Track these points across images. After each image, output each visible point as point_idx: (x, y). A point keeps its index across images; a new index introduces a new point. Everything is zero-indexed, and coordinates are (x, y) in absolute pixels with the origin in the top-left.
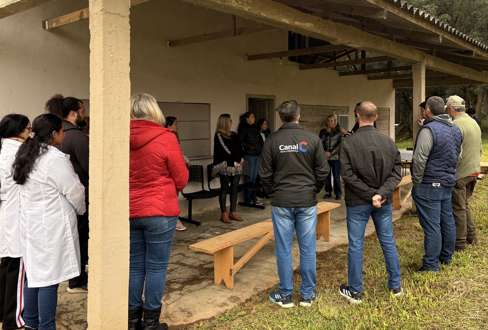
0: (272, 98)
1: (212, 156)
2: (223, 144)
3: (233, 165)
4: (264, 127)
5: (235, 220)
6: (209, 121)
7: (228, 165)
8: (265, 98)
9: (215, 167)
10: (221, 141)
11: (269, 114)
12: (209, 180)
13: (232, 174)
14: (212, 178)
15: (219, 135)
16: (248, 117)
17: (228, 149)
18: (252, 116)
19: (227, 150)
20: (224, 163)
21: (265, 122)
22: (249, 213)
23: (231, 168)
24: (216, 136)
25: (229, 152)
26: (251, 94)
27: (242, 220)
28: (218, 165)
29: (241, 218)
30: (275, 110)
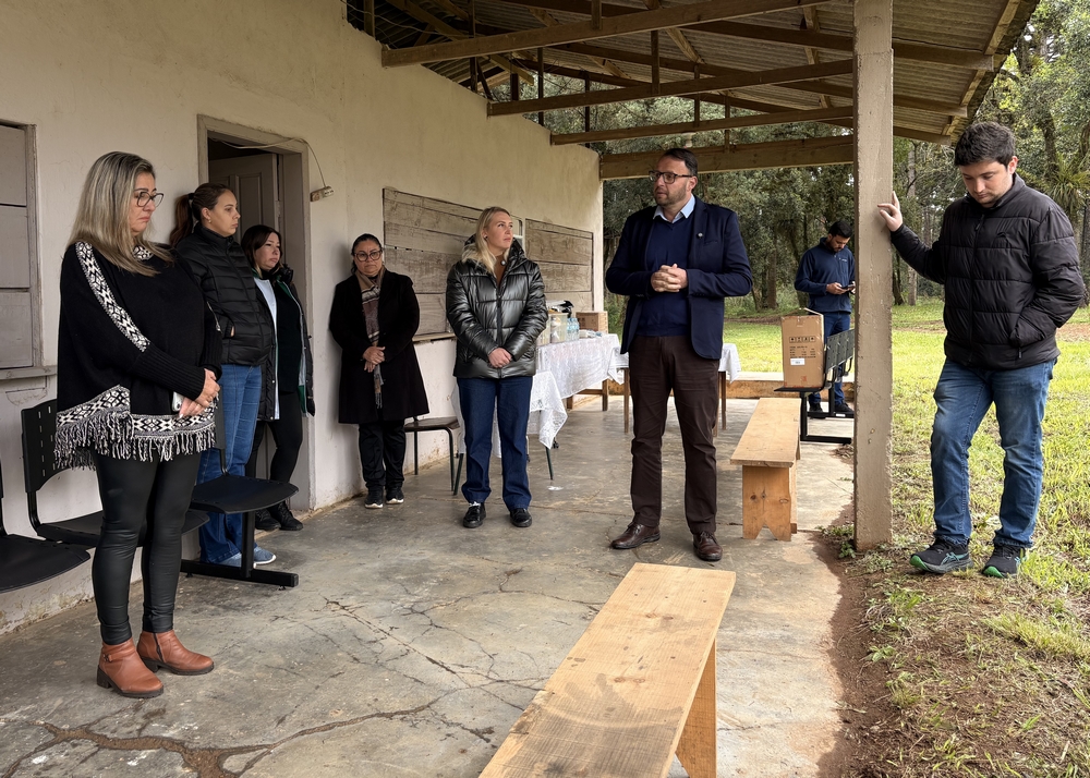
0: (298, 148)
1: (47, 369)
2: (106, 297)
3: (164, 408)
4: (269, 255)
5: (175, 670)
6: (27, 206)
7: (136, 408)
8: (269, 142)
9: (65, 419)
10: (97, 282)
11: (283, 210)
12: (34, 483)
13: (156, 454)
14: (51, 474)
15: (84, 250)
16: (211, 206)
17: (135, 321)
18: (227, 200)
19: (128, 326)
20: (111, 395)
21: (273, 239)
22: (231, 616)
23: (151, 420)
24: (71, 264)
25: (141, 341)
26: (219, 116)
27: (210, 669)
28: (81, 410)
29: (203, 658)
30: (307, 198)
